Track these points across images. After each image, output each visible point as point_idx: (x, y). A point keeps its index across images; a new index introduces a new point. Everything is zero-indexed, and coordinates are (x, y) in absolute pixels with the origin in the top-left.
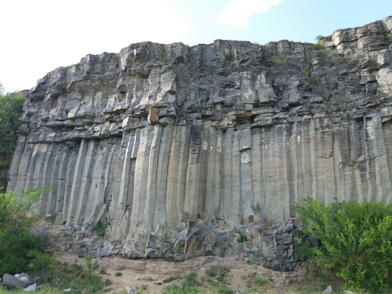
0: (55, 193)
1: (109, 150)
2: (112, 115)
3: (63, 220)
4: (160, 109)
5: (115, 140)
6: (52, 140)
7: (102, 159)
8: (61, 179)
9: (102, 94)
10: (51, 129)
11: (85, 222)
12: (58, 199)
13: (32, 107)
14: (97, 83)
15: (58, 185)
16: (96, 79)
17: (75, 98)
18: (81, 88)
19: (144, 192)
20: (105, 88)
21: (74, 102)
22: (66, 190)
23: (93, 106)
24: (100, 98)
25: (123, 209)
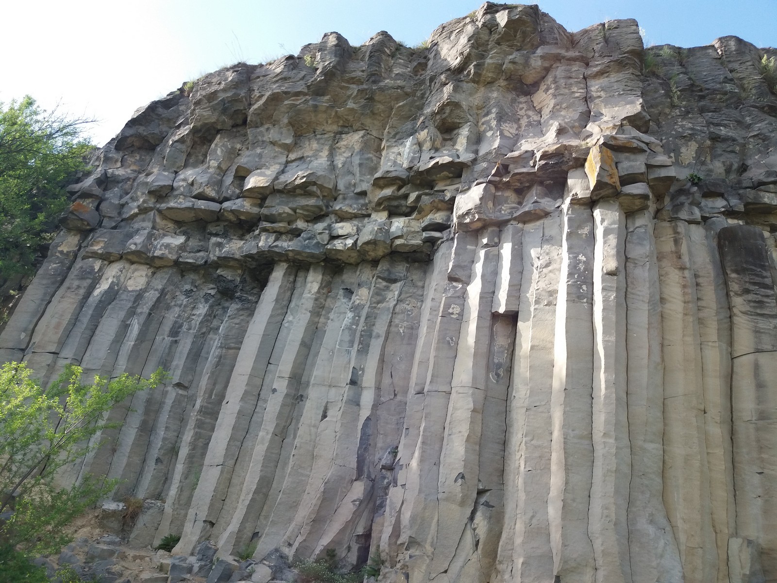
0: (147, 429)
1: (379, 298)
2: (403, 191)
3: (165, 531)
4: (622, 156)
5: (400, 269)
6: (170, 256)
7: (352, 324)
8: (179, 385)
9: (362, 137)
10: (171, 225)
11: (263, 546)
12: (155, 453)
13: (119, 164)
14: (351, 105)
15: (162, 404)
16: (349, 97)
17: (271, 143)
18: (299, 112)
19: (581, 437)
20: (376, 122)
21: (268, 151)
22: (191, 424)
23: (332, 167)
24: (357, 147)
25: (462, 503)
